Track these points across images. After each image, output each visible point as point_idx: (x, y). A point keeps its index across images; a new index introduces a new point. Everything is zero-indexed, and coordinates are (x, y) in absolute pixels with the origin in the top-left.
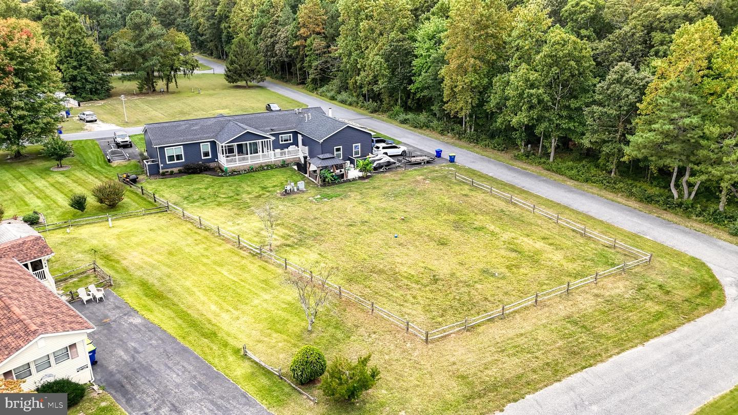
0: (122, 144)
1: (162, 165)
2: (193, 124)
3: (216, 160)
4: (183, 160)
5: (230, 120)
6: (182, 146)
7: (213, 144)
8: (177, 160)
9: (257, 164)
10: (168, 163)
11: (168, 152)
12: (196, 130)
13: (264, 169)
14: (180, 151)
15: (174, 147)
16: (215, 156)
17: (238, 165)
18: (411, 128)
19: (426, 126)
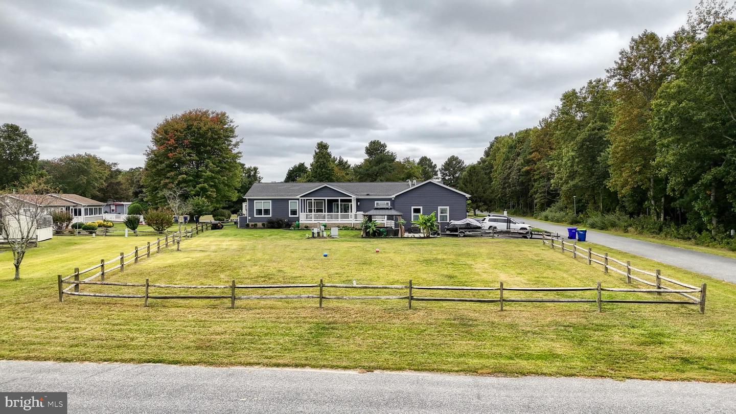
1: (250, 218)
4: (271, 216)
6: (271, 201)
8: (265, 214)
10: (255, 216)
11: (257, 205)
14: (269, 206)
15: (263, 201)
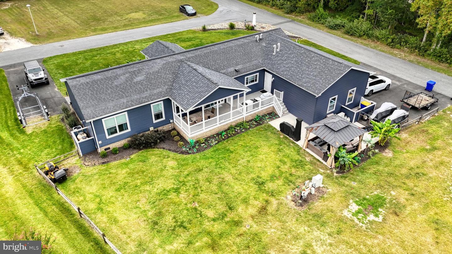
0: (35, 82)
1: (100, 142)
2: (134, 72)
3: (171, 121)
4: (129, 130)
5: (181, 61)
6: (126, 113)
7: (168, 103)
8: (120, 131)
9: (227, 124)
10: (108, 137)
11: (107, 124)
12: (140, 83)
13: (238, 133)
14: (124, 118)
15: (115, 117)
16: (169, 116)
17: (205, 131)
18: (347, 36)
19: (366, 35)
